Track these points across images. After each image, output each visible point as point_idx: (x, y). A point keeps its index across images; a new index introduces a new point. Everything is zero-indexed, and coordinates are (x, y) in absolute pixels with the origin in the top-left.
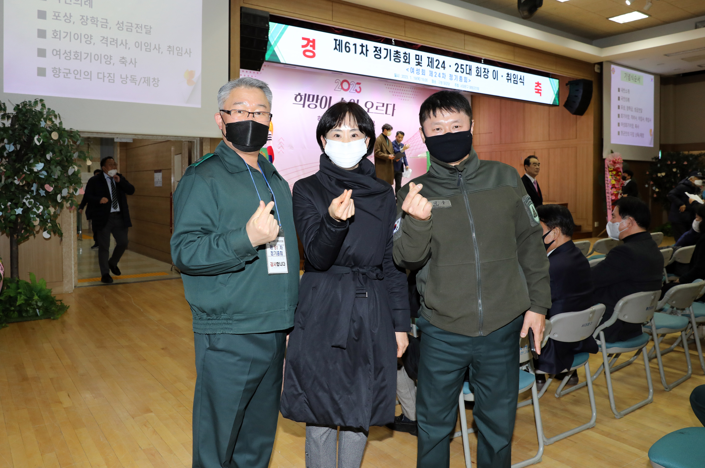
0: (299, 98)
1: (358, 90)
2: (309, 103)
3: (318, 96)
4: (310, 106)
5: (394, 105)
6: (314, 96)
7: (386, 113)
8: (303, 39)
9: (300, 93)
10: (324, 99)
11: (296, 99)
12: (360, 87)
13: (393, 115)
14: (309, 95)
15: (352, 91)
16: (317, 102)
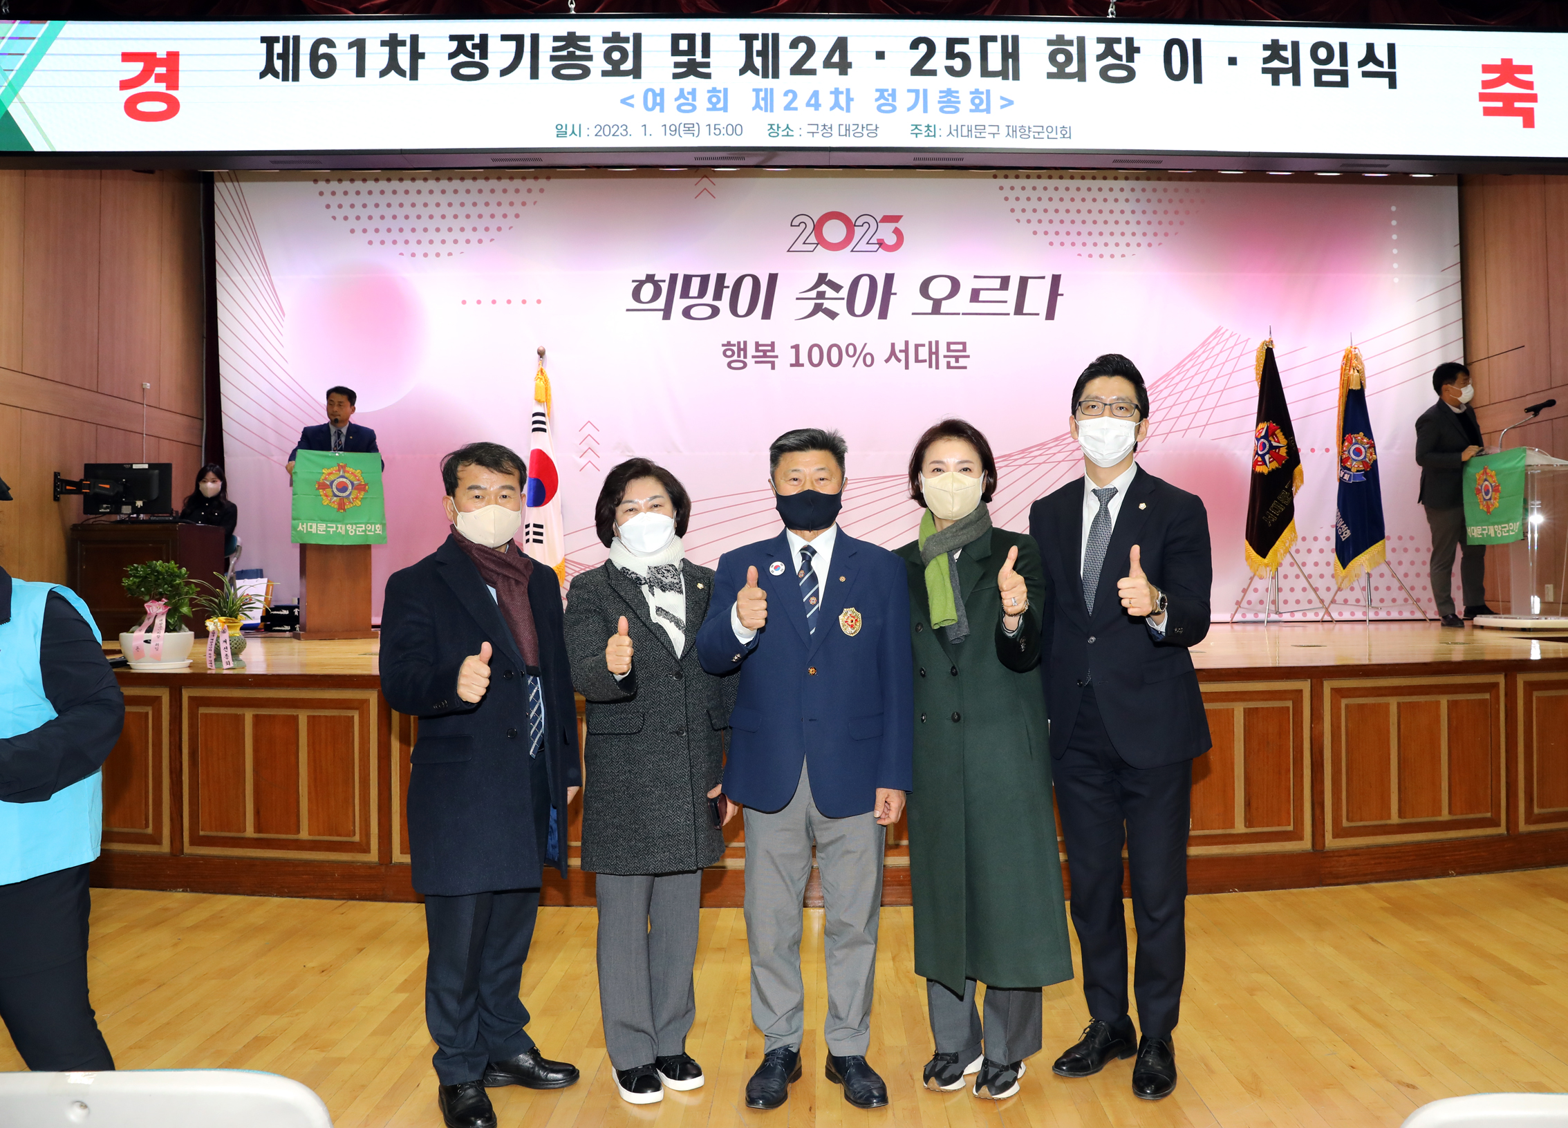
0: (648, 291)
1: (891, 240)
2: (688, 302)
3: (721, 278)
4: (693, 312)
5: (1056, 280)
6: (705, 279)
7: (1019, 310)
8: (127, 57)
9: (651, 273)
10: (747, 286)
11: (636, 295)
12: (897, 232)
13: (1050, 315)
14: (688, 279)
15: (861, 247)
16: (718, 296)
